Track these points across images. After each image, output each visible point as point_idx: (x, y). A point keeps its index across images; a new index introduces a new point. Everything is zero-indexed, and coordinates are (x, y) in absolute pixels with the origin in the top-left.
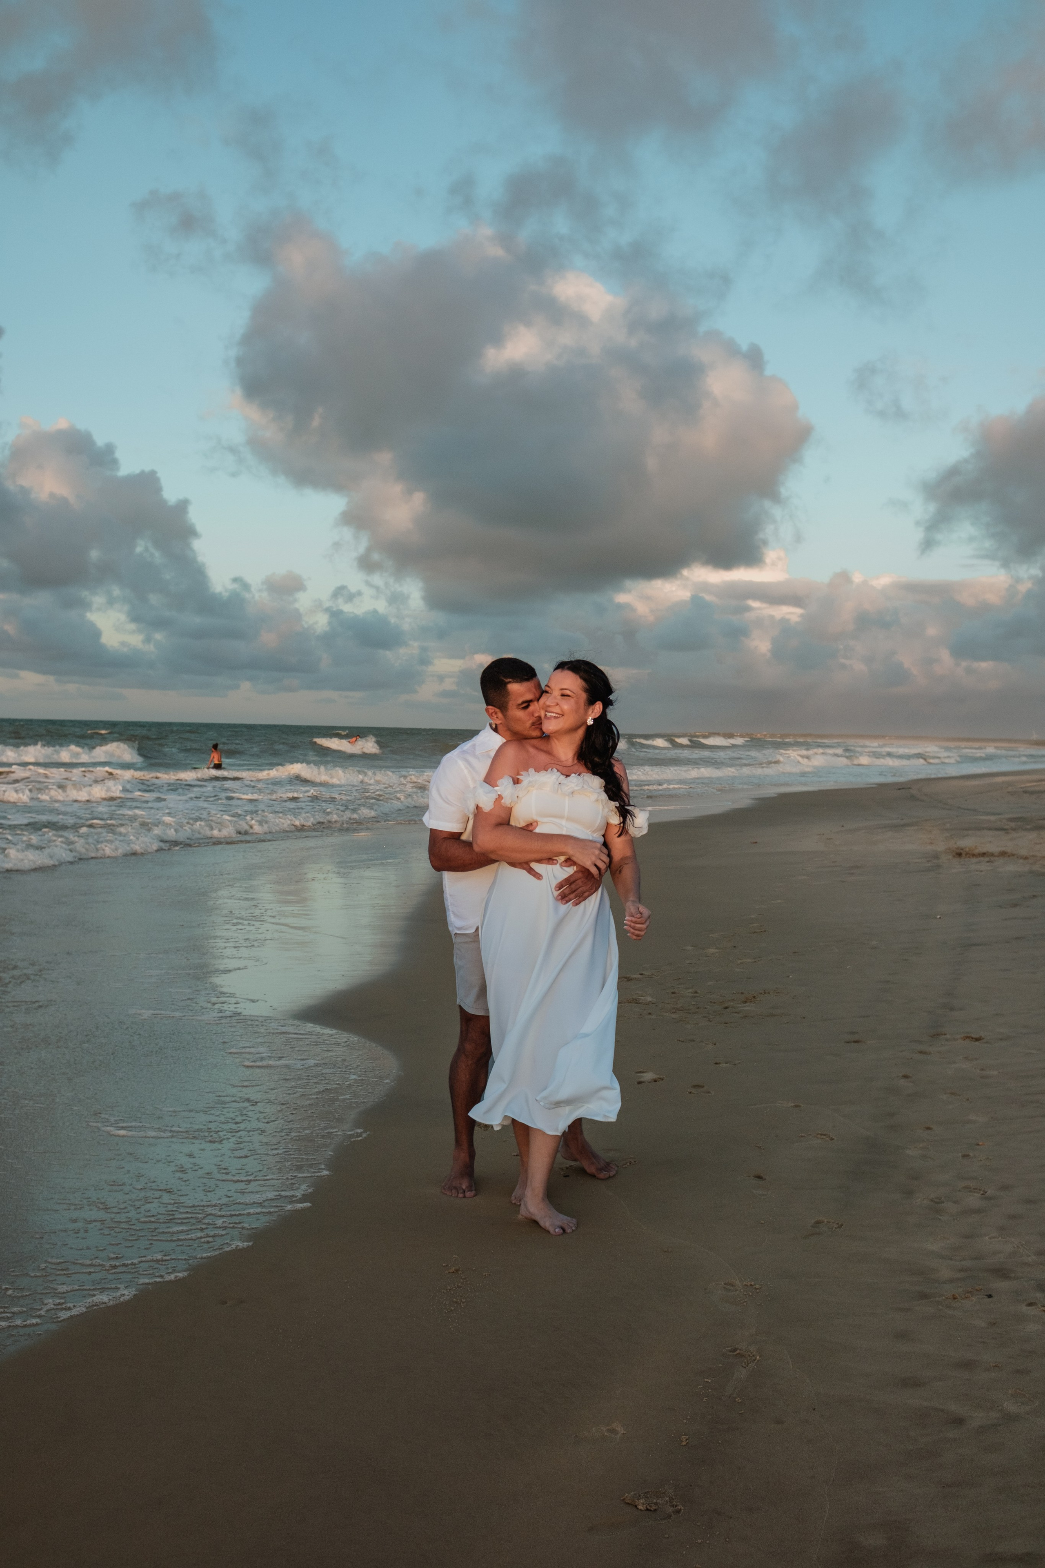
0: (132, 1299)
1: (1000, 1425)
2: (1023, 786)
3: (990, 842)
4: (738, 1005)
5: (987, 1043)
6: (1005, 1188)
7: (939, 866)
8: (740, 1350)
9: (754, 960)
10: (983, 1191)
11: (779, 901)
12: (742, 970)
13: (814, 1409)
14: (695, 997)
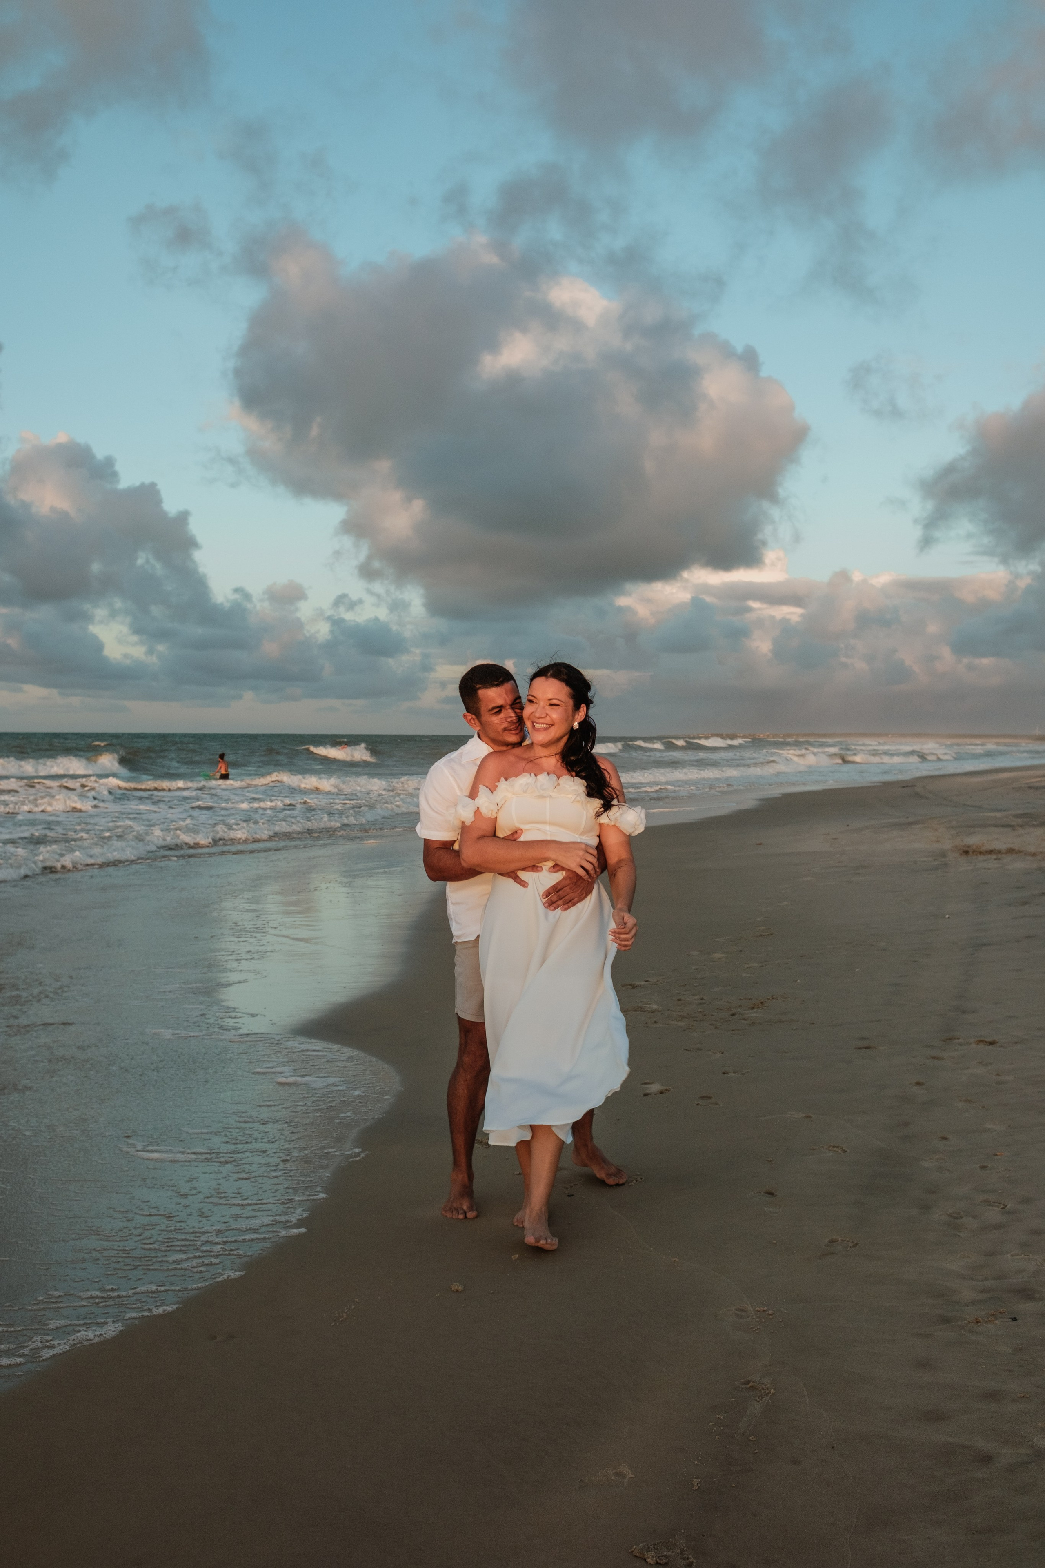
0: (118, 1335)
1: (1031, 1463)
2: (1028, 781)
3: (997, 839)
4: (745, 1012)
5: (1001, 1046)
6: (1026, 1201)
7: (946, 865)
8: (753, 1382)
9: (760, 965)
10: (1003, 1205)
11: (785, 903)
12: (749, 975)
13: (833, 1447)
14: (701, 1004)
